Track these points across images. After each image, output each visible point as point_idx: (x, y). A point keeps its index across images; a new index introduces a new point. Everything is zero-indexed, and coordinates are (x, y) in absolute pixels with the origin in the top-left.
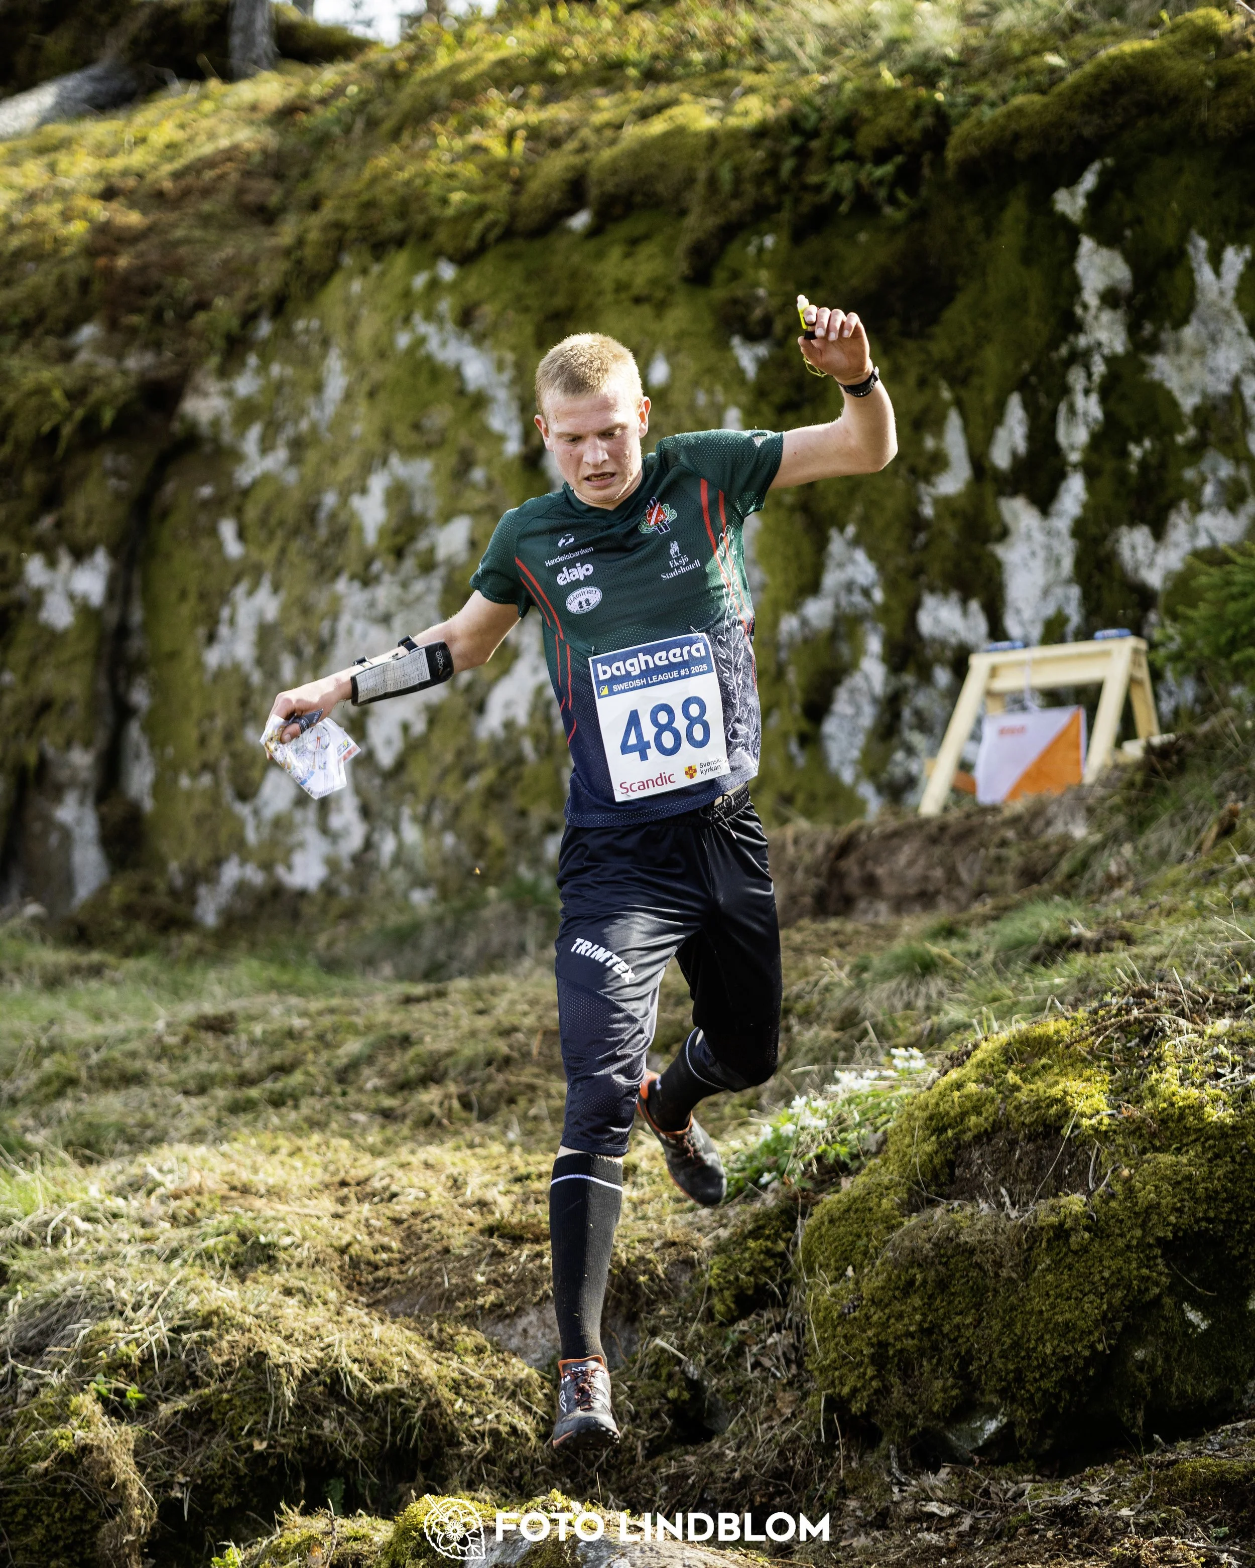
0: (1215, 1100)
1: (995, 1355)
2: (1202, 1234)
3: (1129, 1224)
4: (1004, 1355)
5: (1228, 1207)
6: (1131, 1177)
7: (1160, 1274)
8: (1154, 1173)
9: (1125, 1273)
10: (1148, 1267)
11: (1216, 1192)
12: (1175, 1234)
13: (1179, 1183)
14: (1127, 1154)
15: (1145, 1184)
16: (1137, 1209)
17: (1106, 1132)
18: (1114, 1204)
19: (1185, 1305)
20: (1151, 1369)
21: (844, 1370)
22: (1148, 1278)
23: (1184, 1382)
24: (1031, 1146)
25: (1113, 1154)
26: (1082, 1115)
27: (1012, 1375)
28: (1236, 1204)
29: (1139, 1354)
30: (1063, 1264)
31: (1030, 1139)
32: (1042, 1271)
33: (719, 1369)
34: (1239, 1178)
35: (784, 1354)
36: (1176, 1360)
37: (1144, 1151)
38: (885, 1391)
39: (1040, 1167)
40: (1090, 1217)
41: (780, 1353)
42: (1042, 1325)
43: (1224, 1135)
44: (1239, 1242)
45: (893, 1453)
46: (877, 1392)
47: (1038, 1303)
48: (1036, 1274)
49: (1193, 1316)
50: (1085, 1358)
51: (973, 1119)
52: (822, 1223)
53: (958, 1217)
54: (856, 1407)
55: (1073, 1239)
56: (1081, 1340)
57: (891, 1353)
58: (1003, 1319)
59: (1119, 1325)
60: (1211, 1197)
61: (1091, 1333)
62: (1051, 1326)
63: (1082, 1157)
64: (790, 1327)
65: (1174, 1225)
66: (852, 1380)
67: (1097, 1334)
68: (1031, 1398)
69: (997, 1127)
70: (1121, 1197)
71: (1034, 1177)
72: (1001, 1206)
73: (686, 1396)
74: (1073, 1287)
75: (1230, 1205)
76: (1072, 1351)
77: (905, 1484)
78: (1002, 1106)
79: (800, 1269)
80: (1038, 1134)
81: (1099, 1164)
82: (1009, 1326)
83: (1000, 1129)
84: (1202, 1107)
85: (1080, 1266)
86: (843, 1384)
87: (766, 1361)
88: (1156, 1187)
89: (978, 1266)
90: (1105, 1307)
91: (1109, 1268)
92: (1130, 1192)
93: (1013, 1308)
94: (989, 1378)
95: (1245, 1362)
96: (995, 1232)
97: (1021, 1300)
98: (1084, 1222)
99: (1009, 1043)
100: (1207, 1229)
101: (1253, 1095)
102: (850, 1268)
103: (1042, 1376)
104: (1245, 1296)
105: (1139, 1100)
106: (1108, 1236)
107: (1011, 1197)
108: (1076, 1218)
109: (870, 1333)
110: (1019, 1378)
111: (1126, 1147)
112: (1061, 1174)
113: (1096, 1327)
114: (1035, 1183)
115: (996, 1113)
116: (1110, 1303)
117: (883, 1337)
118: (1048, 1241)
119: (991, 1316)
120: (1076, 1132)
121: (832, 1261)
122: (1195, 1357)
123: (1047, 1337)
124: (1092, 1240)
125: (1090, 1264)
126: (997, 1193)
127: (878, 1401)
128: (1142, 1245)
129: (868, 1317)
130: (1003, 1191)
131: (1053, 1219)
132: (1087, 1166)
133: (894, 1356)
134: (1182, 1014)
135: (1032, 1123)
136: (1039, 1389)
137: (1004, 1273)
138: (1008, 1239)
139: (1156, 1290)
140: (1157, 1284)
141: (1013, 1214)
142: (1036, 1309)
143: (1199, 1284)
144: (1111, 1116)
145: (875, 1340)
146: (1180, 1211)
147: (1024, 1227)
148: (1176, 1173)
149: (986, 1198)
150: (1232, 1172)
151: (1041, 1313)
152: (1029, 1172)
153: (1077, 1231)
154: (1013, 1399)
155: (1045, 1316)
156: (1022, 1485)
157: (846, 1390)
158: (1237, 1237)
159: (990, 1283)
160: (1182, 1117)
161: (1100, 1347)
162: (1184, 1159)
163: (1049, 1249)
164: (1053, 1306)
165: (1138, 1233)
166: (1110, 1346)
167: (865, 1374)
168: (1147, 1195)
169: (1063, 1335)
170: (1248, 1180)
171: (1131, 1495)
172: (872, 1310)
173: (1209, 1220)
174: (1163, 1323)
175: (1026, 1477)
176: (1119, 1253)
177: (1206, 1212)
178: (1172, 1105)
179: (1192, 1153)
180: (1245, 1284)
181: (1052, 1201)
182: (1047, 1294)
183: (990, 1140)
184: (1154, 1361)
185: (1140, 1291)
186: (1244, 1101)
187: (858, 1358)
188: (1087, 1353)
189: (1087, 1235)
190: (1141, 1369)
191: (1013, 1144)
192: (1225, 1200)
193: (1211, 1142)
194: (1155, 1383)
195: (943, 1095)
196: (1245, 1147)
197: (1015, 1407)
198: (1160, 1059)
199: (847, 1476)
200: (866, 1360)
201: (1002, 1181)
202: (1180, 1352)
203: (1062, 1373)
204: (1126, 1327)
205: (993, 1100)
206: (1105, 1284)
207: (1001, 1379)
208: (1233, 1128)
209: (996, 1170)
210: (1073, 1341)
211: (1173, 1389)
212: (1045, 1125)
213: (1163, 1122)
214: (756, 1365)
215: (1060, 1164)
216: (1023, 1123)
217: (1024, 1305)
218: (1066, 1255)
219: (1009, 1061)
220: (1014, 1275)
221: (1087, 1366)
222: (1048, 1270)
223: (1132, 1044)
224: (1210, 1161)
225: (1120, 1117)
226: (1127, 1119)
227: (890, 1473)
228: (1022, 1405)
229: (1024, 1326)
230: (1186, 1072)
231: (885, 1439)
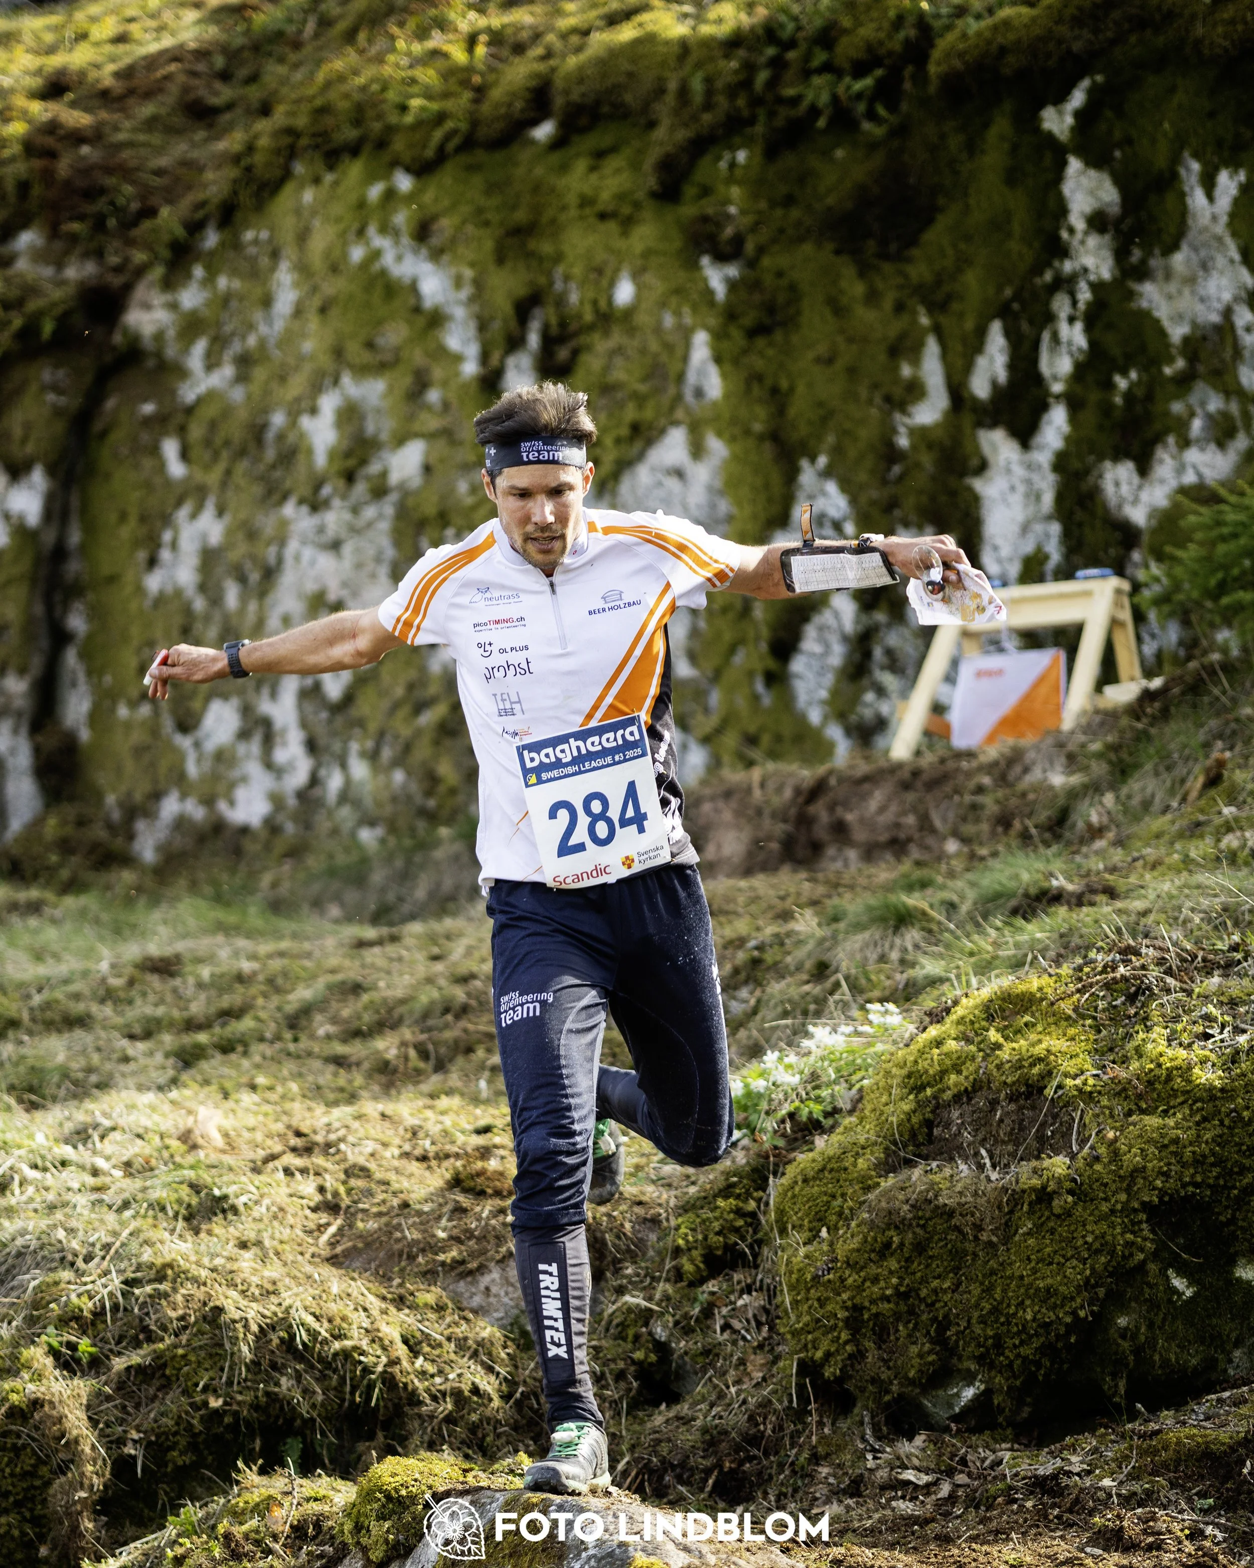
0: (1203, 1062)
1: (974, 1321)
2: (1188, 1199)
3: (1113, 1187)
4: (983, 1321)
5: (1215, 1171)
6: (1116, 1140)
7: (1145, 1239)
8: (1140, 1136)
9: (1109, 1238)
10: (1133, 1232)
11: (1204, 1156)
12: (1161, 1199)
13: (1165, 1146)
14: (1112, 1116)
15: (1131, 1147)
16: (1122, 1172)
17: (1091, 1093)
18: (1098, 1167)
19: (1170, 1272)
20: (1134, 1336)
21: (817, 1334)
22: (1133, 1243)
23: (1168, 1350)
24: (1012, 1107)
25: (1098, 1116)
26: (1066, 1075)
27: (990, 1341)
28: (1224, 1168)
29: (1122, 1321)
30: (1045, 1228)
31: (1011, 1099)
32: (1024, 1234)
33: (687, 1331)
34: (1228, 1142)
35: (755, 1316)
36: (1160, 1328)
37: (1129, 1113)
38: (859, 1355)
39: (1022, 1129)
40: (1074, 1180)
41: (750, 1315)
42: (1022, 1290)
43: (1213, 1098)
44: (1227, 1207)
45: (866, 1419)
46: (851, 1356)
47: (1018, 1268)
48: (1017, 1238)
49: (1178, 1283)
50: (1067, 1325)
51: (953, 1077)
52: (796, 1183)
53: (937, 1178)
54: (829, 1372)
55: (1056, 1203)
56: (1062, 1306)
57: (866, 1316)
58: (982, 1284)
59: (1101, 1292)
60: (1199, 1161)
61: (1073, 1299)
62: (1032, 1291)
63: (1066, 1118)
64: (761, 1289)
65: (1160, 1190)
66: (825, 1345)
67: (1079, 1300)
68: (1010, 1365)
69: (977, 1086)
70: (1106, 1160)
71: (1016, 1138)
72: (981, 1167)
73: (653, 1358)
74: (1055, 1252)
75: (1218, 1169)
76: (1053, 1317)
77: (879, 1451)
78: (983, 1065)
79: (772, 1229)
80: (1020, 1094)
81: (1083, 1126)
82: (988, 1290)
83: (981, 1088)
84: (1190, 1068)
85: (1063, 1231)
86: (816, 1349)
87: (736, 1324)
88: (1142, 1150)
89: (957, 1229)
90: (1088, 1272)
91: (1093, 1232)
92: (1115, 1155)
93: (993, 1272)
94: (968, 1344)
95: (1231, 1331)
96: (975, 1194)
97: (1002, 1264)
98: (1068, 1185)
99: (991, 1001)
100: (1194, 1194)
101: (1243, 1057)
102: (824, 1230)
103: (1022, 1342)
104: (1232, 1262)
105: (1125, 1061)
106: (1092, 1200)
107: (991, 1158)
108: (1059, 1181)
109: (845, 1296)
110: (999, 1345)
111: (1111, 1109)
112: (1043, 1135)
113: (1079, 1293)
114: (1017, 1144)
115: (977, 1071)
116: (1093, 1269)
117: (858, 1300)
118: (1030, 1204)
119: (970, 1280)
120: (1060, 1092)
121: (806, 1222)
122: (1179, 1325)
123: (1028, 1302)
124: (1075, 1203)
125: (1072, 1228)
126: (977, 1154)
127: (852, 1366)
128: (1127, 1210)
129: (842, 1280)
130: (983, 1152)
131: (1036, 1182)
132: (1070, 1128)
133: (869, 1320)
134: (1169, 972)
135: (1014, 1083)
136: (1018, 1355)
137: (984, 1236)
138: (988, 1202)
139: (1141, 1256)
140: (1142, 1250)
141: (994, 1176)
142: (1017, 1274)
143: (1184, 1249)
144: (1096, 1076)
145: (849, 1303)
146: (1166, 1175)
147: (1005, 1189)
148: (1162, 1136)
149: (966, 1160)
150: (1220, 1136)
151: (1022, 1277)
152: (1011, 1134)
153: (1060, 1194)
154: (992, 1366)
155: (1026, 1281)
156: (1000, 1454)
157: (819, 1354)
158: (1225, 1203)
159: (970, 1247)
160: (1169, 1078)
161: (1082, 1314)
162: (1171, 1122)
163: (1031, 1212)
164: (1034, 1271)
165: (1123, 1197)
166: (1092, 1313)
167: (838, 1338)
168: (1132, 1158)
169: (1044, 1301)
170: (1236, 1144)
171: (1113, 1465)
172: (847, 1272)
173: (1196, 1185)
174: (1147, 1290)
175: (1004, 1446)
176: (1103, 1218)
177: (1193, 1176)
178: (1159, 1065)
179: (1179, 1116)
180: (1232, 1250)
181: (1034, 1163)
182: (1029, 1259)
183: (970, 1099)
184: (1138, 1328)
185: (1124, 1257)
186: (1233, 1062)
187: (832, 1322)
188: (1068, 1320)
189: (1070, 1199)
190: (1123, 1337)
191: (994, 1104)
192: (1213, 1165)
193: (1199, 1105)
194: (1138, 1351)
195: (921, 1052)
196: (1234, 1110)
197: (993, 1373)
198: (1147, 1018)
199: (819, 1442)
200: (841, 1324)
201: (983, 1142)
202: (1164, 1320)
203: (1042, 1339)
204: (1109, 1293)
205: (973, 1059)
206: (1089, 1249)
207: (979, 1345)
208: (1222, 1090)
209: (977, 1130)
210: (1054, 1307)
211: (1157, 1357)
212: (1027, 1085)
213: (1150, 1083)
214: (726, 1327)
215: (1043, 1125)
216: (1005, 1083)
217: (1004, 1270)
218: (1048, 1218)
219: (990, 1018)
220: (994, 1239)
221: (1068, 1333)
222: (1029, 1233)
223: (1118, 1002)
224: (1198, 1124)
225: (1105, 1078)
226: (1112, 1079)
227: (863, 1439)
228: (1000, 1372)
229: (1004, 1291)
230: (1174, 1032)
231: (859, 1405)
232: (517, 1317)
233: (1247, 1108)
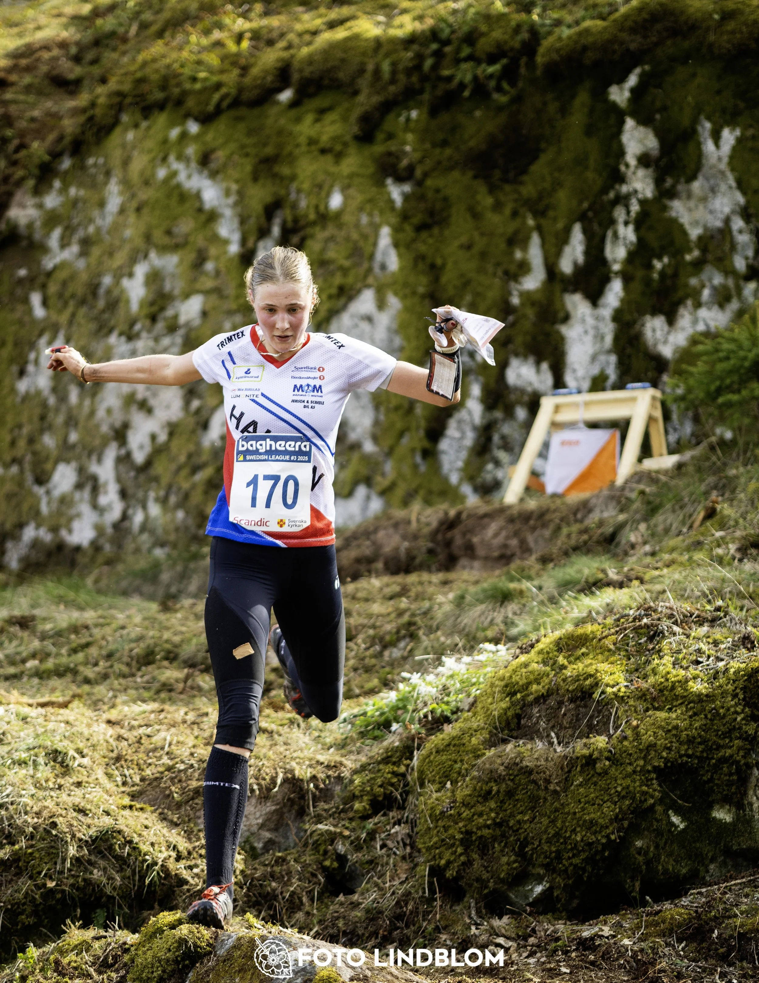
0: (695, 678)
1: (543, 841)
2: (683, 764)
3: (635, 756)
4: (549, 841)
5: (701, 747)
6: (638, 726)
7: (655, 790)
8: (654, 724)
9: (631, 789)
10: (647, 785)
11: (694, 738)
12: (665, 764)
13: (669, 731)
14: (636, 711)
15: (647, 731)
16: (641, 747)
17: (623, 697)
18: (626, 743)
19: (670, 812)
20: (646, 853)
21: (442, 849)
22: (647, 793)
23: (667, 863)
24: (572, 706)
25: (627, 711)
26: (607, 685)
27: (554, 855)
28: (707, 746)
29: (639, 844)
30: (591, 782)
31: (572, 700)
32: (577, 786)
33: (358, 848)
34: (709, 729)
35: (402, 839)
36: (663, 848)
37: (647, 710)
38: (469, 863)
39: (578, 720)
40: (610, 751)
41: (399, 839)
42: (575, 822)
43: (701, 701)
44: (708, 771)
45: (472, 905)
46: (463, 864)
47: (573, 807)
48: (572, 788)
49: (675, 819)
50: (603, 844)
51: (535, 687)
52: (431, 753)
53: (522, 750)
54: (449, 874)
55: (598, 765)
56: (600, 832)
57: (474, 838)
58: (549, 817)
59: (626, 824)
60: (690, 741)
61: (607, 827)
62: (581, 822)
63: (606, 713)
64: (406, 822)
65: (665, 758)
66: (447, 855)
67: (611, 828)
68: (566, 870)
69: (549, 693)
70: (631, 739)
71: (574, 726)
72: (551, 744)
73: (336, 865)
74: (597, 797)
75: (703, 747)
76: (594, 839)
77: (479, 925)
78: (554, 679)
79: (415, 784)
80: (577, 698)
81: (617, 718)
82: (553, 821)
83: (552, 694)
84: (687, 681)
85: (602, 783)
86: (441, 858)
87: (390, 844)
88: (655, 733)
89: (534, 782)
90: (617, 810)
91: (621, 785)
92: (637, 736)
93: (557, 810)
94: (538, 856)
95: (708, 852)
96: (547, 760)
97: (562, 805)
98: (606, 754)
99: (560, 639)
100: (687, 762)
101: (721, 675)
102: (449, 783)
103: (574, 856)
104: (710, 807)
105: (645, 677)
106: (621, 764)
107: (558, 738)
108: (601, 751)
109: (461, 825)
110: (559, 856)
111: (635, 707)
112: (591, 724)
113: (611, 824)
114: (575, 728)
115: (550, 683)
116: (620, 808)
117: (469, 828)
118: (582, 766)
119: (542, 815)
120: (603, 696)
121: (437, 778)
122: (675, 846)
123: (578, 829)
124: (611, 766)
125: (608, 782)
126: (548, 736)
127: (464, 870)
128: (644, 771)
129: (459, 814)
130: (553, 734)
131: (586, 752)
132: (609, 719)
133: (476, 840)
134: (675, 623)
135: (574, 690)
136: (571, 864)
137: (552, 787)
138: (555, 764)
139: (652, 801)
140: (652, 797)
141: (559, 749)
142: (572, 811)
143: (680, 798)
144: (626, 687)
145: (463, 829)
146: (669, 749)
147: (565, 757)
148: (668, 724)
149: (541, 739)
150: (705, 725)
151: (575, 813)
152: (570, 723)
153: (601, 760)
154: (554, 871)
155: (578, 815)
156: (557, 926)
157: (443, 862)
158: (706, 768)
159: (542, 794)
160: (673, 688)
161: (613, 837)
162: (674, 715)
163: (582, 772)
164: (583, 809)
165: (641, 763)
166: (620, 837)
167: (456, 852)
168: (648, 738)
169: (589, 829)
170: (715, 731)
171: (630, 932)
172: (463, 809)
173: (689, 756)
174: (655, 823)
175: (560, 922)
176: (628, 776)
177: (686, 750)
178: (667, 680)
179: (679, 711)
180: (710, 799)
181: (584, 740)
182: (580, 801)
183: (545, 701)
184: (648, 847)
185: (641, 801)
186: (714, 679)
187: (452, 842)
188: (604, 841)
189: (607, 763)
190: (639, 853)
191: (560, 703)
192: (700, 743)
193: (692, 705)
194: (648, 863)
195: (515, 671)
196: (714, 709)
197: (554, 876)
198: (660, 651)
199: (441, 918)
200: (457, 843)
201: (553, 728)
202: (666, 843)
203: (587, 854)
204: (631, 824)
205: (548, 675)
206: (618, 796)
207: (546, 857)
208: (707, 696)
209: (549, 721)
210: (595, 833)
211: (660, 867)
212: (582, 692)
213: (661, 691)
214: (383, 846)
215: (592, 717)
216: (568, 690)
217: (564, 808)
218: (593, 775)
219: (560, 650)
220: (558, 788)
221: (603, 850)
222: (580, 785)
223: (642, 641)
224: (691, 717)
225: (632, 687)
226: (637, 689)
227: (470, 917)
228: (559, 875)
229: (563, 822)
230: (677, 659)
231: (468, 895)
232: (248, 837)
233: (723, 707)
